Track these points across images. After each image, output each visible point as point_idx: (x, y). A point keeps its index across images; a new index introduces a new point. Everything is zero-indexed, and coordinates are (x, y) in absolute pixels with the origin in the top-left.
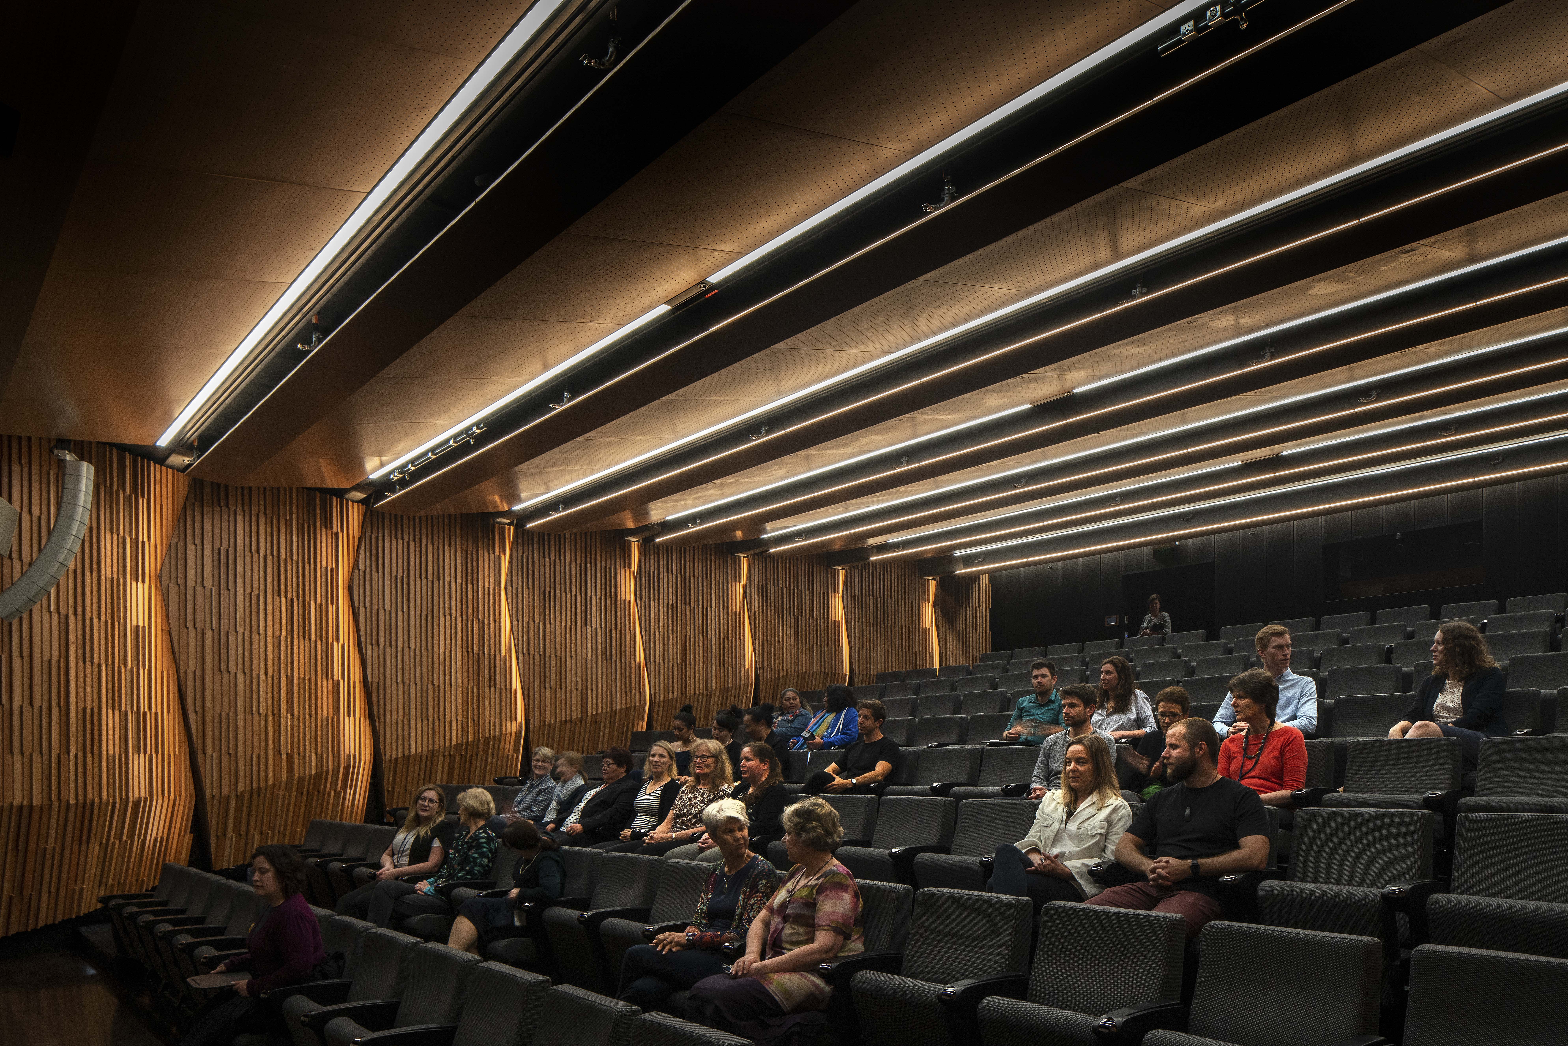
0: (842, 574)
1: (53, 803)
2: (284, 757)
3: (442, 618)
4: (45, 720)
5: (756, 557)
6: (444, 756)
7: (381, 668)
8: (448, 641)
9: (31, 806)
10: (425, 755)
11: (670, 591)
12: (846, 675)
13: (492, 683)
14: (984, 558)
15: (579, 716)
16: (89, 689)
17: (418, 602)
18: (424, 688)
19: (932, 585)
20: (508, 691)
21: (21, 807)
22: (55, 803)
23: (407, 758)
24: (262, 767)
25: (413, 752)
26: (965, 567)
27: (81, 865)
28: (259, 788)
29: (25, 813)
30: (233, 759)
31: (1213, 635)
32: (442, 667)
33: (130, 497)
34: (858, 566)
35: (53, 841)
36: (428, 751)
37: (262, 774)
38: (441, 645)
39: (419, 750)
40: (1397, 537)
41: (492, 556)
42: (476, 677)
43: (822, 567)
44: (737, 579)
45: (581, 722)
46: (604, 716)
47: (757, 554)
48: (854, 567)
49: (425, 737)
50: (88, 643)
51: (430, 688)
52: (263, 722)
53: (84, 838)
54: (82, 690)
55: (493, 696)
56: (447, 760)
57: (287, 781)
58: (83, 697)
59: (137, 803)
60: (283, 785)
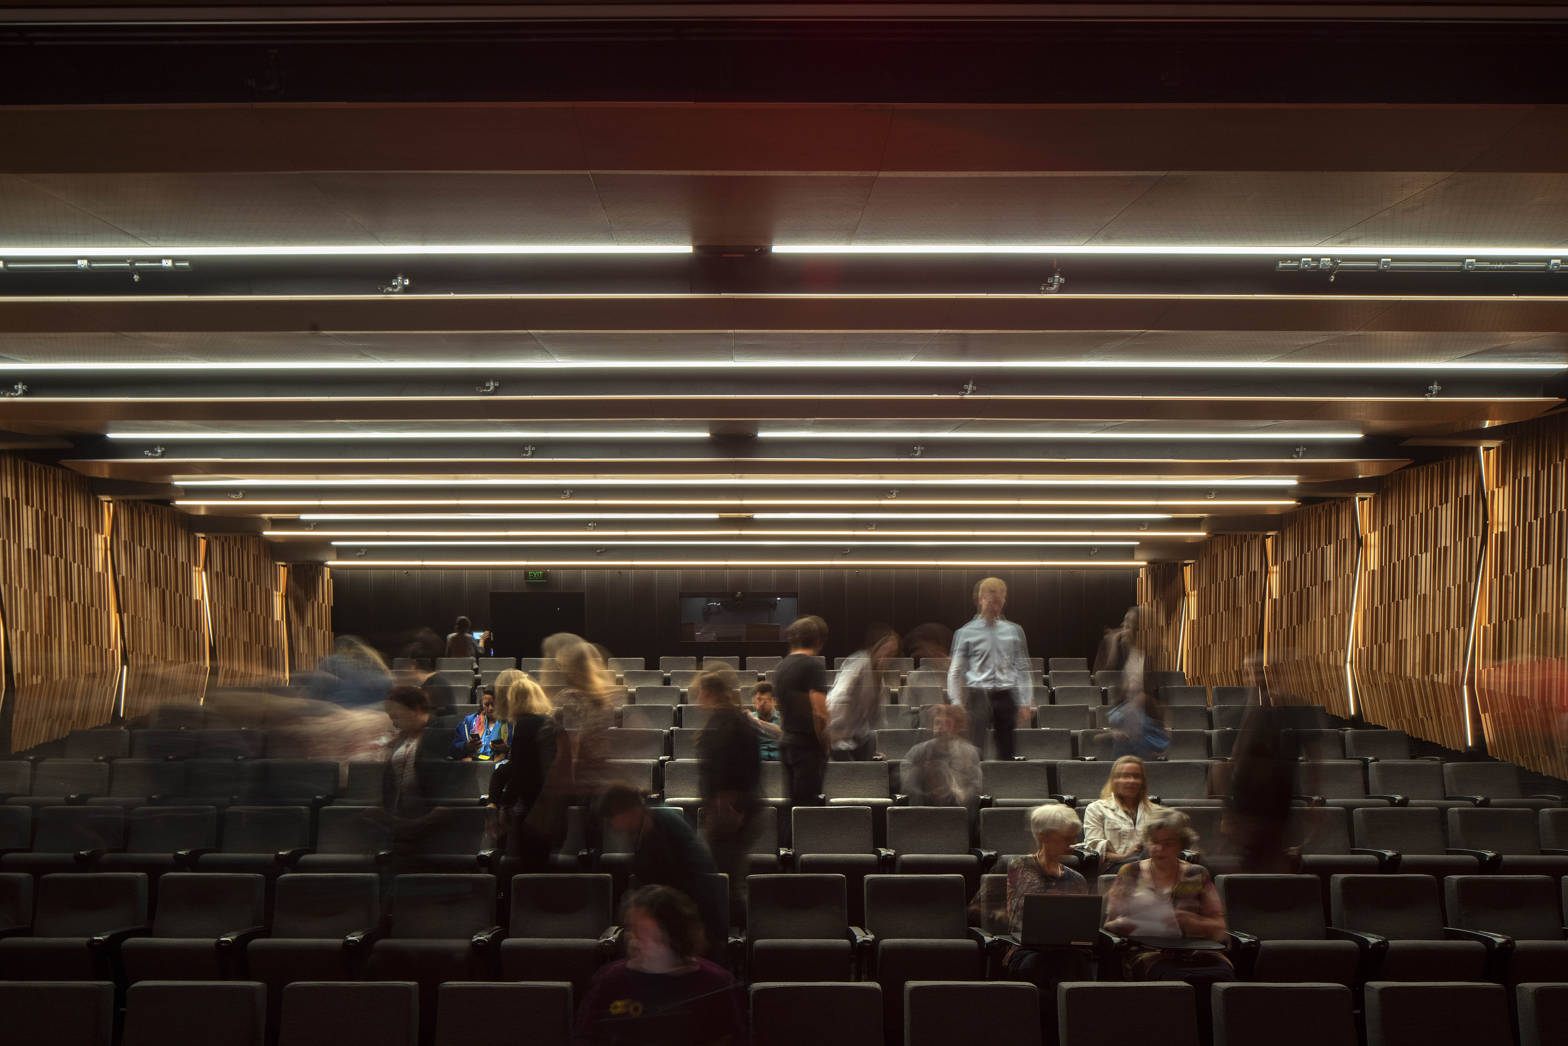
0: (203, 543)
5: (122, 504)
11: (30, 532)
12: (207, 668)
14: (366, 552)
19: (283, 573)
26: (339, 559)
31: (652, 664)
34: (220, 537)
40: (738, 596)
43: (183, 531)
44: (99, 530)
47: (124, 501)
48: (216, 538)
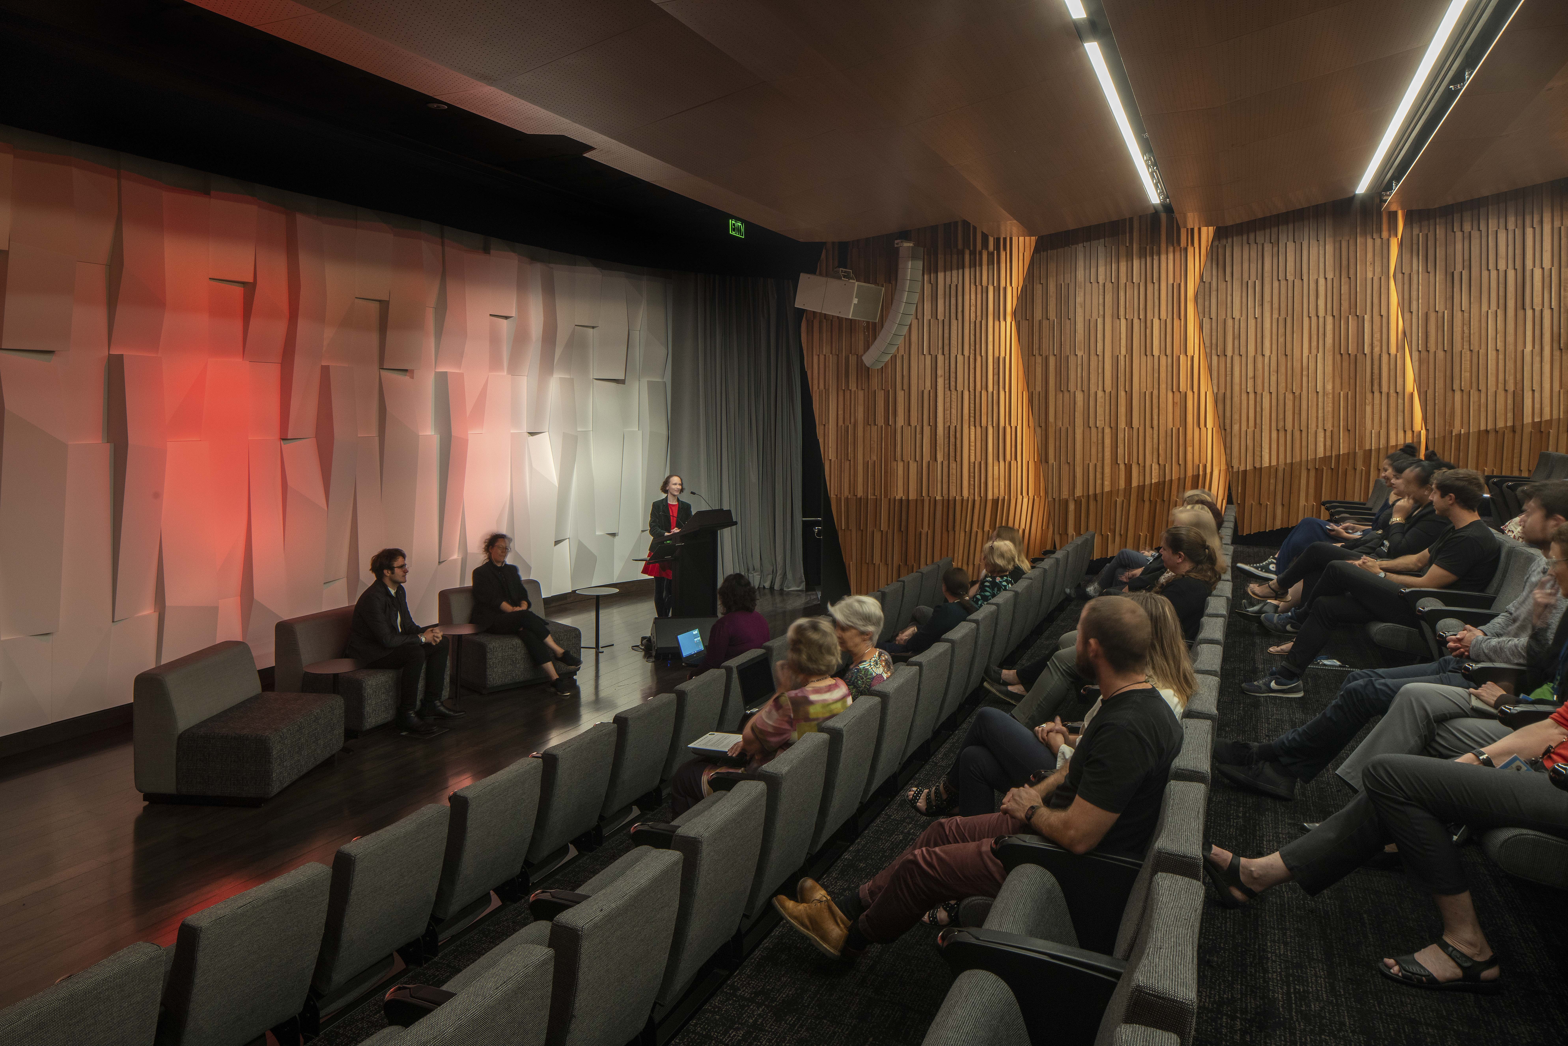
1: (925, 498)
2: (1122, 467)
3: (1306, 319)
4: (918, 436)
6: (1308, 470)
7: (1229, 378)
8: (1314, 344)
9: (908, 500)
10: (1281, 469)
13: (1376, 387)
15: (1510, 424)
16: (954, 411)
17: (1276, 305)
18: (1281, 397)
20: (1400, 396)
21: (901, 500)
22: (926, 499)
23: (1258, 471)
24: (1099, 476)
25: (1266, 464)
27: (951, 547)
28: (1095, 495)
29: (904, 504)
30: (1072, 467)
32: (1305, 373)
33: (993, 253)
35: (927, 527)
36: (1286, 464)
37: (1099, 482)
38: (1303, 349)
39: (1274, 463)
41: (1378, 241)
42: (1352, 381)
45: (1514, 431)
46: (1554, 424)
49: (1282, 449)
50: (953, 375)
51: (1289, 396)
52: (1100, 435)
53: (949, 526)
54: (948, 412)
55: (1377, 401)
56: (1312, 473)
57: (1125, 488)
58: (949, 417)
59: (995, 502)
60: (1121, 493)
